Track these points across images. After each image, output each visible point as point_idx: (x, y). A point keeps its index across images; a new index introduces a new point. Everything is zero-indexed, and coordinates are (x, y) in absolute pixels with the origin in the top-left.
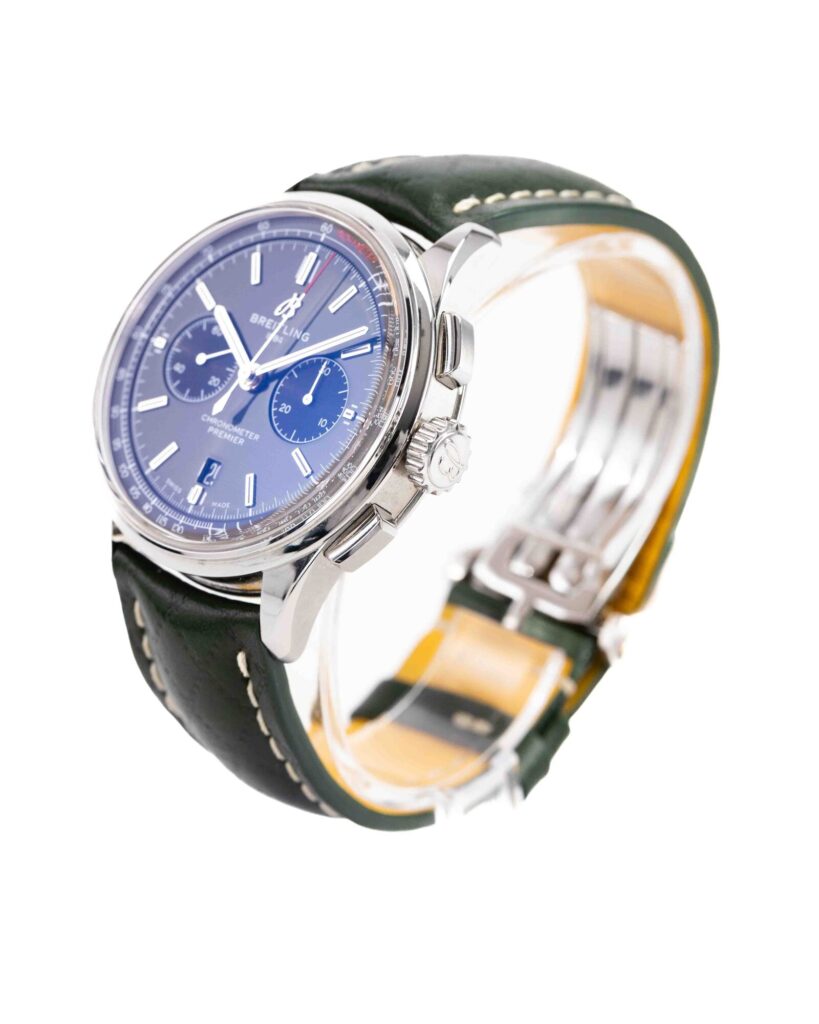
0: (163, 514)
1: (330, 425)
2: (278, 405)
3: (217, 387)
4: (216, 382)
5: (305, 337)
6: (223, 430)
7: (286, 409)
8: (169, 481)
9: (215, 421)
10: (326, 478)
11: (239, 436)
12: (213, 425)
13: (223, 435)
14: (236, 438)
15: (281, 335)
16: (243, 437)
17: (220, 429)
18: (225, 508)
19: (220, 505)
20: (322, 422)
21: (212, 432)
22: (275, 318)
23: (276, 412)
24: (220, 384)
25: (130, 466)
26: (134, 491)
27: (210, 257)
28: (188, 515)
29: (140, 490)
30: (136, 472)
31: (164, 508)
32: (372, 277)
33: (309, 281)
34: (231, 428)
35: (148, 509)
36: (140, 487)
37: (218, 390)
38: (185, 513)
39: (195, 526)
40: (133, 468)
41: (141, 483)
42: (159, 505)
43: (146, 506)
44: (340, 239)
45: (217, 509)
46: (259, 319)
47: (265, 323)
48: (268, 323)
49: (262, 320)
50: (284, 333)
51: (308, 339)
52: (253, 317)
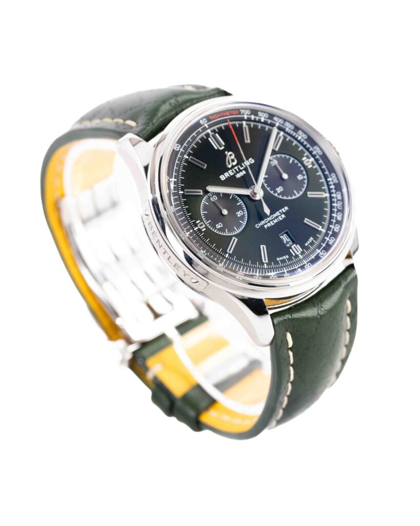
0: (296, 269)
1: (303, 175)
2: (275, 192)
3: (244, 214)
4: (241, 213)
5: (251, 161)
6: (270, 221)
7: (280, 189)
8: (278, 259)
9: (263, 222)
10: (330, 189)
11: (279, 215)
12: (264, 224)
13: (273, 222)
14: (280, 217)
15: (240, 171)
16: (282, 214)
17: (269, 222)
18: (312, 241)
19: (309, 242)
20: (300, 177)
21: (268, 227)
22: (231, 168)
23: (279, 194)
24: (243, 212)
25: (258, 274)
26: (273, 278)
27: (173, 180)
28: (304, 258)
29: (274, 275)
30: (262, 272)
31: (293, 267)
32: (246, 116)
33: (224, 144)
34: (272, 217)
35: (288, 275)
36: (272, 274)
37: (246, 214)
38: (302, 259)
39: (313, 257)
40: (259, 272)
41: (271, 272)
42: (288, 269)
43: (286, 276)
44: (214, 119)
45: (310, 244)
46: (225, 176)
47: (229, 174)
48: (230, 173)
49: (227, 175)
50: (241, 169)
51: (253, 160)
52: (222, 178)
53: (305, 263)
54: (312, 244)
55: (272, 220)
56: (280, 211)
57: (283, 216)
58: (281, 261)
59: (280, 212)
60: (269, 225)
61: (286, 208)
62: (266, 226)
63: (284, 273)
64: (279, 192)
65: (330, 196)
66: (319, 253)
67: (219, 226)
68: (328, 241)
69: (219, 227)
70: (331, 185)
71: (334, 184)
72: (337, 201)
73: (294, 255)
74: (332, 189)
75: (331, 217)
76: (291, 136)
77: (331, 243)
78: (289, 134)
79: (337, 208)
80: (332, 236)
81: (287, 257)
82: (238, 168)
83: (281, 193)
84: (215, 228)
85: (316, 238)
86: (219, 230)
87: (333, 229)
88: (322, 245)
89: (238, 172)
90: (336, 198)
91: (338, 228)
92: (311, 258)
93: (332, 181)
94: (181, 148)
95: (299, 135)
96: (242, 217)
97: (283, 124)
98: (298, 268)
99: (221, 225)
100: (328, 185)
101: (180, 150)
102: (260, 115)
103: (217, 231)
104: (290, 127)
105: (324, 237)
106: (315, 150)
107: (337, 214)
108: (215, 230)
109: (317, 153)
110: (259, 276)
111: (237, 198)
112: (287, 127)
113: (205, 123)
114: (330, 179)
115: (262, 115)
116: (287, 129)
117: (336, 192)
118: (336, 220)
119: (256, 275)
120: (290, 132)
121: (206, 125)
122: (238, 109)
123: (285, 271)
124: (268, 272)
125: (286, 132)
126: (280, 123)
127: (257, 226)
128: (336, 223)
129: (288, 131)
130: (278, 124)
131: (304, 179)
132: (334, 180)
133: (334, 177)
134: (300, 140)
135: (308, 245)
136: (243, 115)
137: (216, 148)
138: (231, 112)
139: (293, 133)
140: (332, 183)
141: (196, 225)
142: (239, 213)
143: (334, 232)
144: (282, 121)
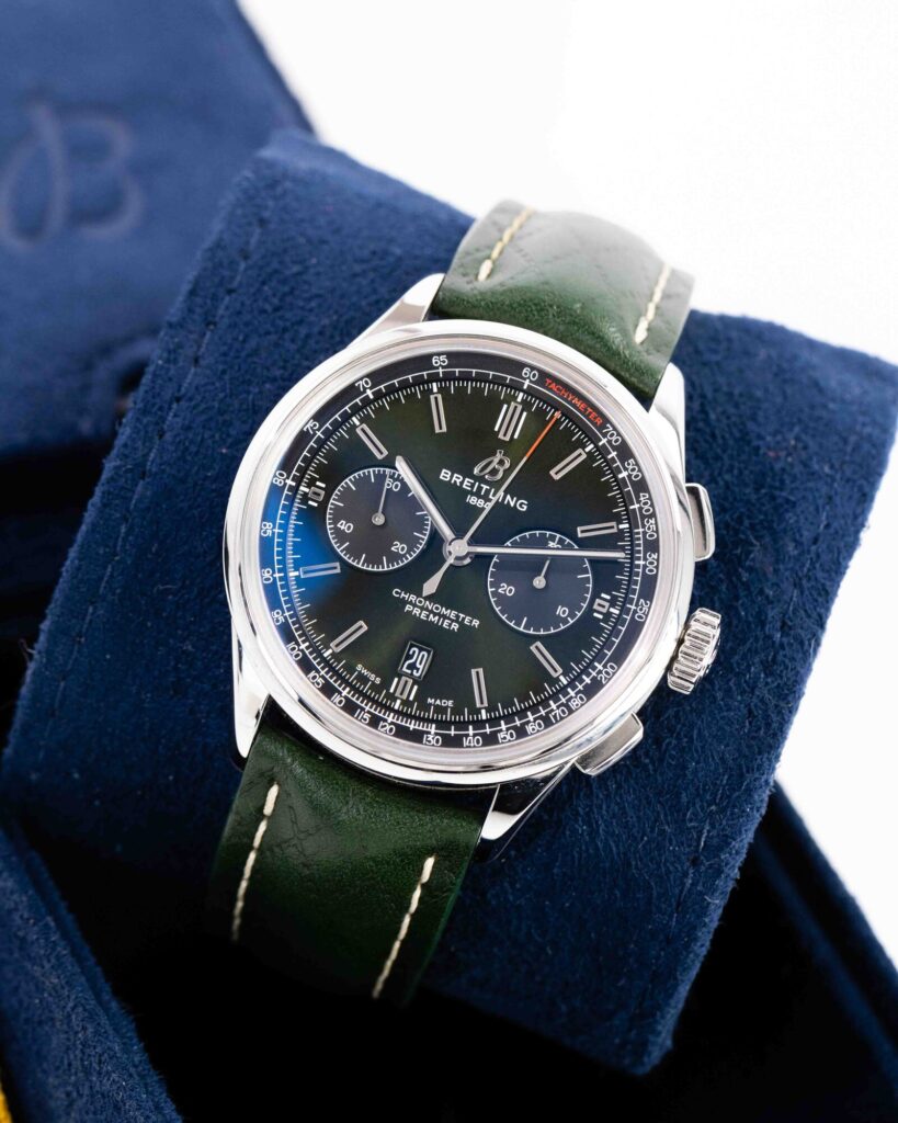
0: (363, 709)
1: (572, 615)
2: (496, 585)
3: (404, 555)
4: (403, 549)
6: (427, 609)
7: (507, 590)
8: (359, 667)
9: (413, 598)
10: (578, 678)
11: (450, 620)
12: (411, 603)
13: (428, 616)
14: (447, 622)
16: (457, 621)
17: (422, 608)
18: (448, 706)
19: (438, 702)
20: (561, 611)
21: (410, 612)
22: (475, 478)
23: (495, 594)
24: (408, 552)
25: (303, 646)
26: (314, 677)
27: (369, 393)
28: (396, 712)
29: (323, 677)
30: (311, 653)
31: (362, 702)
32: (604, 441)
33: (516, 436)
34: (437, 608)
35: (340, 702)
36: (323, 673)
37: (407, 559)
38: (392, 710)
39: (412, 727)
40: (307, 648)
41: (323, 668)
42: (353, 696)
43: (336, 698)
44: (550, 390)
45: (437, 707)
46: (451, 477)
47: (462, 483)
48: (466, 483)
49: (457, 479)
50: (491, 497)
51: (525, 507)
52: (442, 474)
53: (390, 720)
54: (440, 710)
55: (431, 612)
56: (462, 616)
57: (455, 626)
58: (360, 674)
59: (458, 617)
60: (417, 611)
61: (476, 623)
62: (408, 608)
63: (340, 693)
64: (500, 591)
65: (566, 687)
66: (429, 733)
67: (343, 525)
68: (467, 736)
69: (342, 528)
70: (588, 675)
71: (594, 679)
72: (562, 705)
73: (392, 691)
74: (582, 681)
75: (522, 714)
76: (633, 545)
77: (466, 743)
78: (633, 540)
79: (547, 713)
80: (483, 735)
81: (378, 681)
82: (488, 492)
83: (501, 599)
84: (335, 521)
85: (457, 710)
86: (338, 532)
87: (501, 731)
88: (450, 730)
89: (479, 497)
90: (569, 700)
91: (508, 736)
92: (408, 725)
93: (600, 672)
94: (443, 367)
95: (645, 559)
96: (395, 557)
97: (643, 517)
98: (369, 712)
99: (349, 527)
100: (585, 671)
101: (437, 368)
102: (629, 464)
103: (331, 529)
104: (650, 532)
105: (469, 723)
106: (637, 605)
107: (535, 719)
108: (330, 524)
109: (635, 612)
110: (302, 651)
111: (427, 525)
112: (644, 526)
113: (529, 378)
114: (600, 667)
115: (631, 467)
116: (641, 530)
117: (580, 692)
118: (523, 725)
119: (299, 645)
120: (639, 539)
121: (527, 383)
122: (606, 420)
123: (344, 693)
124: (319, 664)
125: (631, 532)
126: (641, 509)
127: (397, 593)
128: (515, 728)
129: (638, 533)
130: (636, 506)
131: (565, 621)
132: (604, 675)
133: (610, 670)
134: (638, 566)
135: (431, 704)
136: (605, 435)
137: (496, 429)
138: (590, 410)
139: (639, 545)
140: (594, 674)
141: (311, 484)
142: (400, 546)
143: (494, 734)
144: (648, 510)
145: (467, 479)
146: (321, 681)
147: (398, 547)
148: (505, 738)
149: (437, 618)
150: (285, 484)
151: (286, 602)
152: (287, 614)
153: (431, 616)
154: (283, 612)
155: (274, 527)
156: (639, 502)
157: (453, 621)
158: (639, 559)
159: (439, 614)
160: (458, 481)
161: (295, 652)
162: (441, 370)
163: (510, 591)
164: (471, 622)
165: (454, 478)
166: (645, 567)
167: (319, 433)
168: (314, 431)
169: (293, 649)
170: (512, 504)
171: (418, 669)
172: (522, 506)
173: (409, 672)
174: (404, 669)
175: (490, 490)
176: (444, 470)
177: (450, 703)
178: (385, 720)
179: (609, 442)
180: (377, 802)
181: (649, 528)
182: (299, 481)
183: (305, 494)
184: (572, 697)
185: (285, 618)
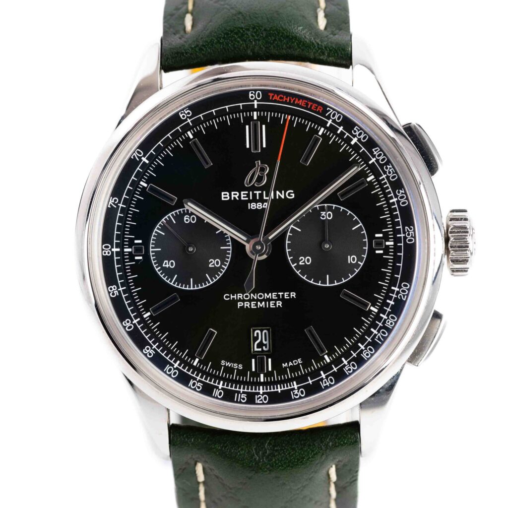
0: (238, 392)
1: (360, 259)
2: (296, 260)
3: (221, 267)
4: (217, 263)
5: (289, 195)
6: (254, 300)
7: (306, 260)
8: (223, 362)
9: (240, 296)
10: (384, 304)
11: (273, 300)
12: (240, 300)
13: (256, 305)
14: (272, 303)
15: (263, 201)
16: (279, 299)
17: (250, 301)
18: (299, 364)
19: (291, 364)
20: (351, 259)
21: (242, 308)
22: (248, 189)
23: (298, 267)
24: (222, 263)
25: (176, 365)
26: (194, 384)
27: (144, 159)
28: (263, 384)
29: (200, 381)
30: (184, 368)
31: (236, 387)
32: (330, 122)
33: (264, 146)
34: (261, 296)
35: (220, 394)
36: (198, 378)
37: (223, 269)
38: (260, 384)
39: (279, 390)
40: (180, 365)
41: (197, 375)
42: (227, 386)
43: (216, 393)
44: (275, 101)
45: (291, 368)
46: (230, 196)
47: (240, 197)
48: (242, 196)
49: (235, 195)
50: (265, 198)
51: (293, 195)
52: (223, 196)
53: (261, 392)
54: (294, 369)
55: (257, 300)
56: (281, 294)
57: (279, 304)
58: (226, 368)
59: (278, 296)
60: (247, 304)
61: (293, 295)
62: (240, 304)
63: (217, 388)
64: (300, 263)
65: (378, 314)
66: (294, 389)
67: (167, 264)
68: (322, 379)
69: (167, 266)
70: (390, 298)
71: (396, 300)
72: (381, 328)
73: (253, 370)
74: (388, 305)
75: (355, 347)
76: (383, 190)
77: (323, 385)
78: (381, 186)
79: (373, 339)
80: (333, 374)
81: (240, 367)
82: (261, 195)
83: (304, 269)
84: (160, 263)
85: (306, 364)
86: (164, 270)
87: (345, 365)
88: (308, 380)
89: (256, 201)
90: (384, 323)
91: (352, 368)
92: (276, 390)
94: (190, 118)
95: (396, 197)
96: (215, 270)
97: (382, 166)
98: (244, 393)
99: (172, 264)
100: (387, 297)
101: (186, 120)
102: (355, 132)
103: (159, 270)
104: (391, 175)
105: (319, 370)
106: (404, 233)
107: (366, 347)
108: (157, 267)
109: (405, 238)
110: (177, 368)
111: (228, 238)
112: (385, 173)
113: (256, 99)
114: (396, 289)
115: (357, 133)
116: (384, 176)
117: (389, 313)
118: (359, 355)
119: (173, 366)
120: (385, 183)
121: (256, 103)
122: (325, 107)
123: (220, 386)
124: (193, 373)
125: (378, 180)
126: (377, 161)
127: (227, 297)
128: (354, 359)
129: (383, 179)
130: (373, 160)
131: (357, 265)
132: (401, 294)
133: (404, 288)
134: (393, 204)
135: (286, 368)
136: (329, 118)
137: (248, 146)
138: (310, 104)
139: (387, 188)
140: (394, 296)
141: (131, 244)
142: (214, 262)
143: (341, 370)
144: (383, 160)
145: (242, 193)
146: (199, 384)
147: (213, 263)
148: (350, 370)
149: (263, 303)
150: (112, 252)
151: (150, 338)
152: (154, 347)
153: (259, 303)
154: (151, 347)
155: (118, 287)
156: (374, 156)
157: (276, 300)
158: (391, 198)
159: (264, 300)
160: (236, 196)
161: (172, 372)
162: (189, 121)
163: (308, 260)
164: (289, 295)
165: (233, 196)
166: (398, 202)
167: (121, 205)
168: (116, 205)
169: (170, 370)
170: (283, 197)
171: (266, 345)
172: (290, 195)
173: (260, 349)
174: (256, 349)
175: (262, 193)
176: (223, 193)
177: (299, 361)
178: (259, 393)
179: (334, 121)
180: (277, 451)
181: (390, 173)
182: (121, 246)
183: (130, 253)
184: (385, 320)
185: (154, 350)
